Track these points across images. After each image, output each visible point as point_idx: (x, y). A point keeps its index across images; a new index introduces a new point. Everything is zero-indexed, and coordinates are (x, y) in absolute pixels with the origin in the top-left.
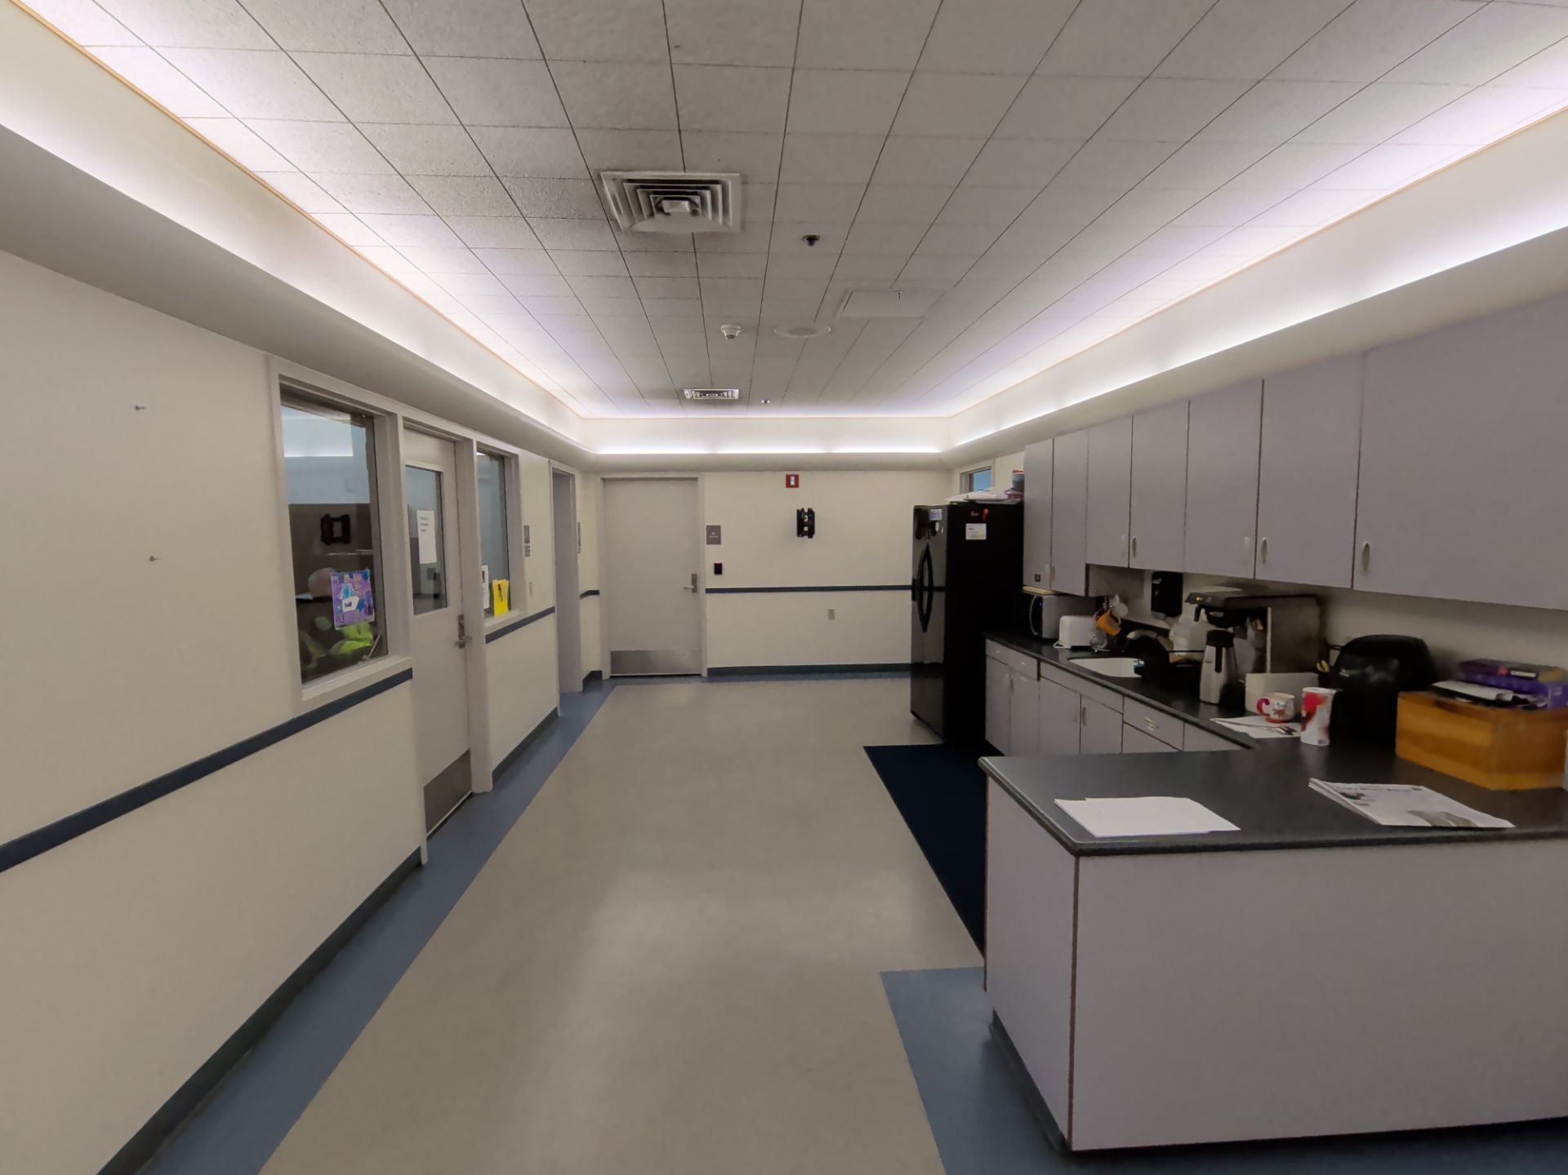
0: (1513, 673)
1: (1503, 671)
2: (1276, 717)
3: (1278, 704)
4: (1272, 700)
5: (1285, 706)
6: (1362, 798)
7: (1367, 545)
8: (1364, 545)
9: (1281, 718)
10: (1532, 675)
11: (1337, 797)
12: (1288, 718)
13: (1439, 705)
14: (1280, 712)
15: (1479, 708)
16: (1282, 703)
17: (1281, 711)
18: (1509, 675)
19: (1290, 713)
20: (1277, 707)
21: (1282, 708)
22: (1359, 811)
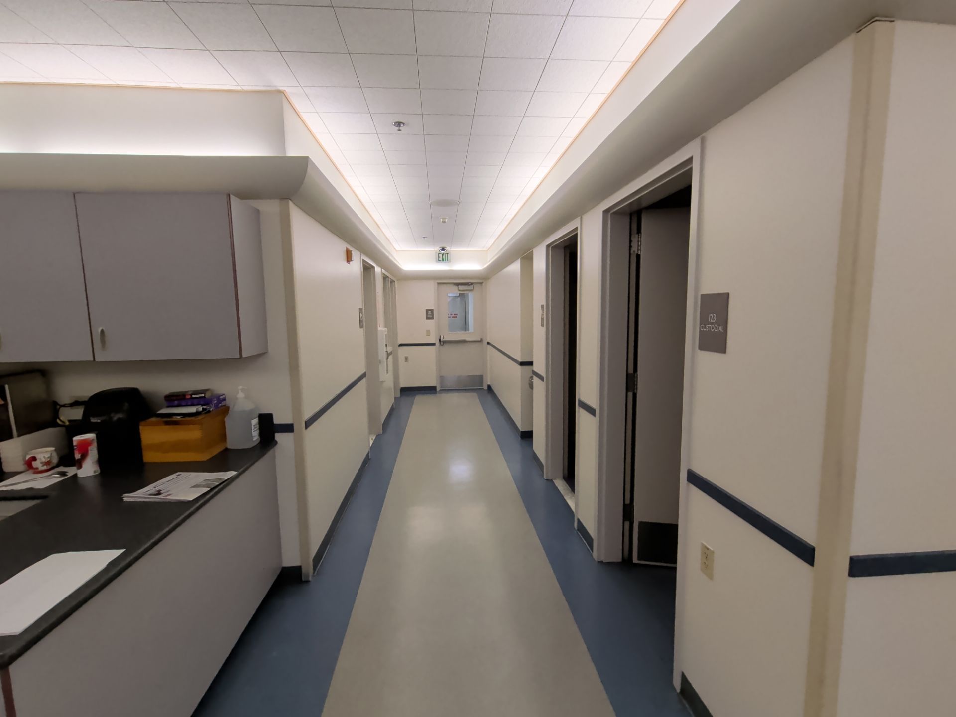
0: (193, 396)
1: (188, 397)
2: (45, 467)
3: (44, 457)
4: (38, 456)
5: (51, 457)
6: (162, 492)
7: (102, 331)
8: (99, 331)
9: (49, 467)
10: (203, 395)
11: (149, 498)
12: (54, 465)
13: (167, 423)
14: (47, 463)
15: (188, 419)
16: (47, 455)
17: (48, 461)
18: (192, 398)
19: (55, 460)
20: (44, 460)
21: (49, 459)
22: (172, 500)
